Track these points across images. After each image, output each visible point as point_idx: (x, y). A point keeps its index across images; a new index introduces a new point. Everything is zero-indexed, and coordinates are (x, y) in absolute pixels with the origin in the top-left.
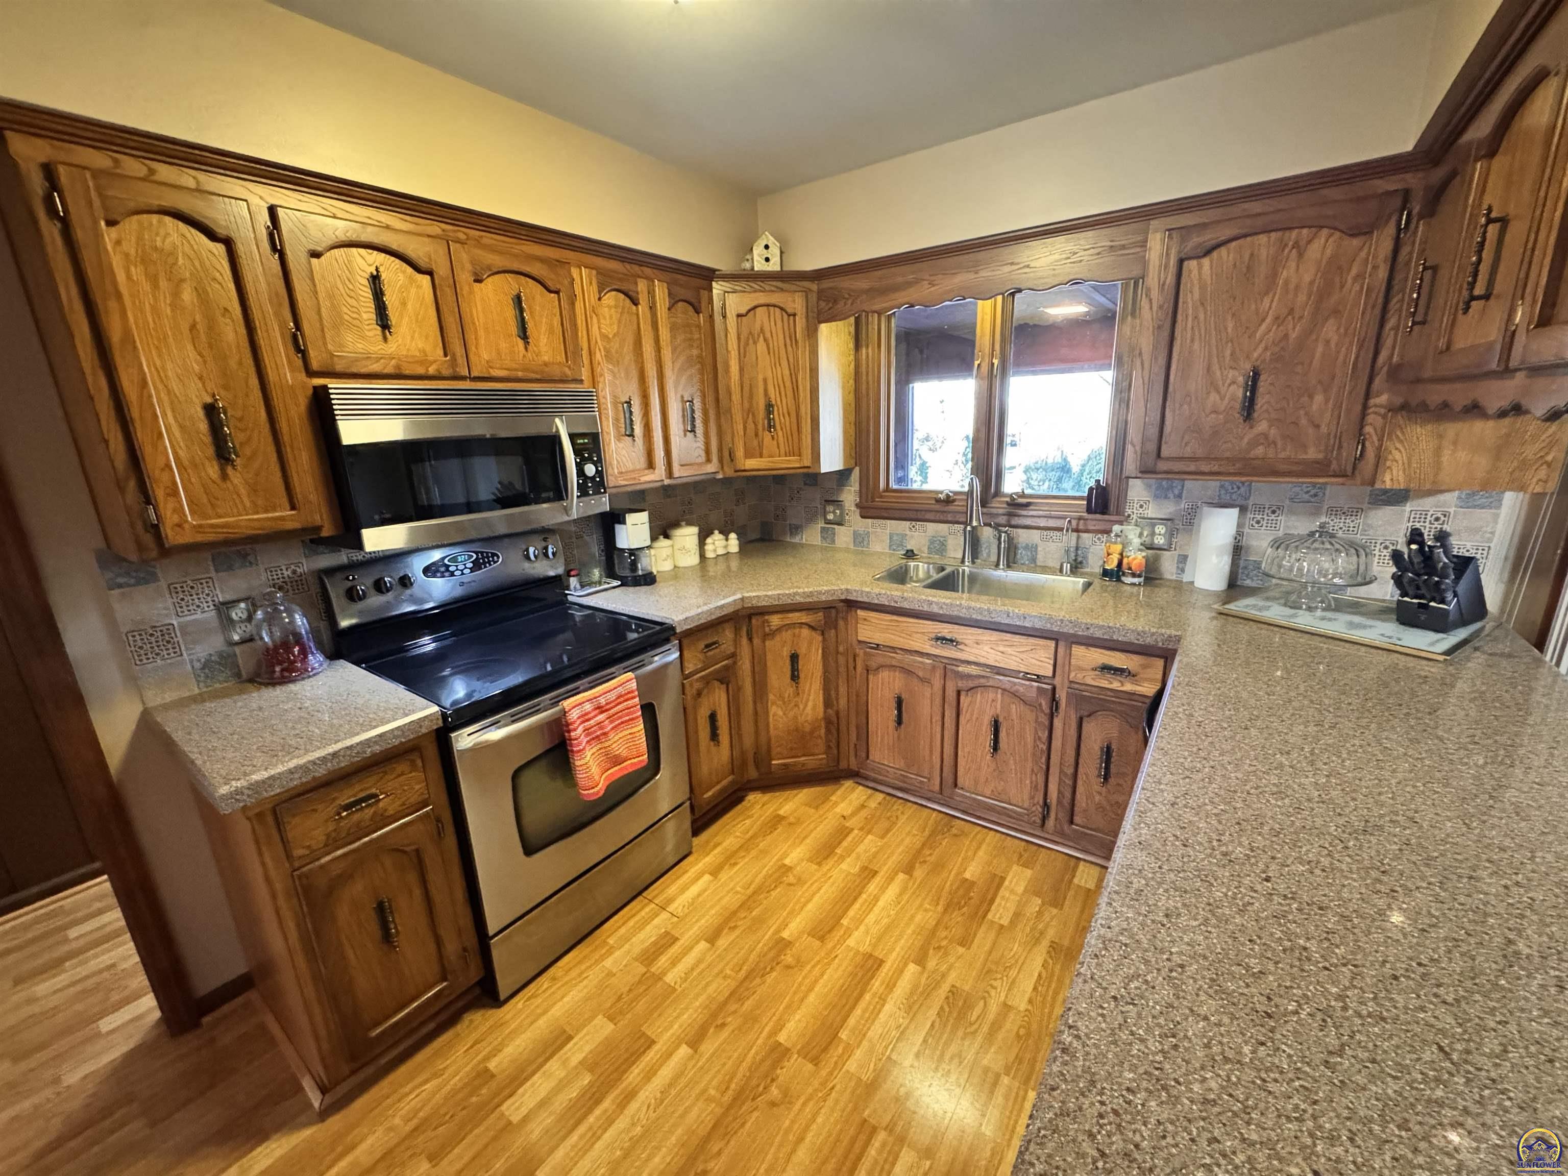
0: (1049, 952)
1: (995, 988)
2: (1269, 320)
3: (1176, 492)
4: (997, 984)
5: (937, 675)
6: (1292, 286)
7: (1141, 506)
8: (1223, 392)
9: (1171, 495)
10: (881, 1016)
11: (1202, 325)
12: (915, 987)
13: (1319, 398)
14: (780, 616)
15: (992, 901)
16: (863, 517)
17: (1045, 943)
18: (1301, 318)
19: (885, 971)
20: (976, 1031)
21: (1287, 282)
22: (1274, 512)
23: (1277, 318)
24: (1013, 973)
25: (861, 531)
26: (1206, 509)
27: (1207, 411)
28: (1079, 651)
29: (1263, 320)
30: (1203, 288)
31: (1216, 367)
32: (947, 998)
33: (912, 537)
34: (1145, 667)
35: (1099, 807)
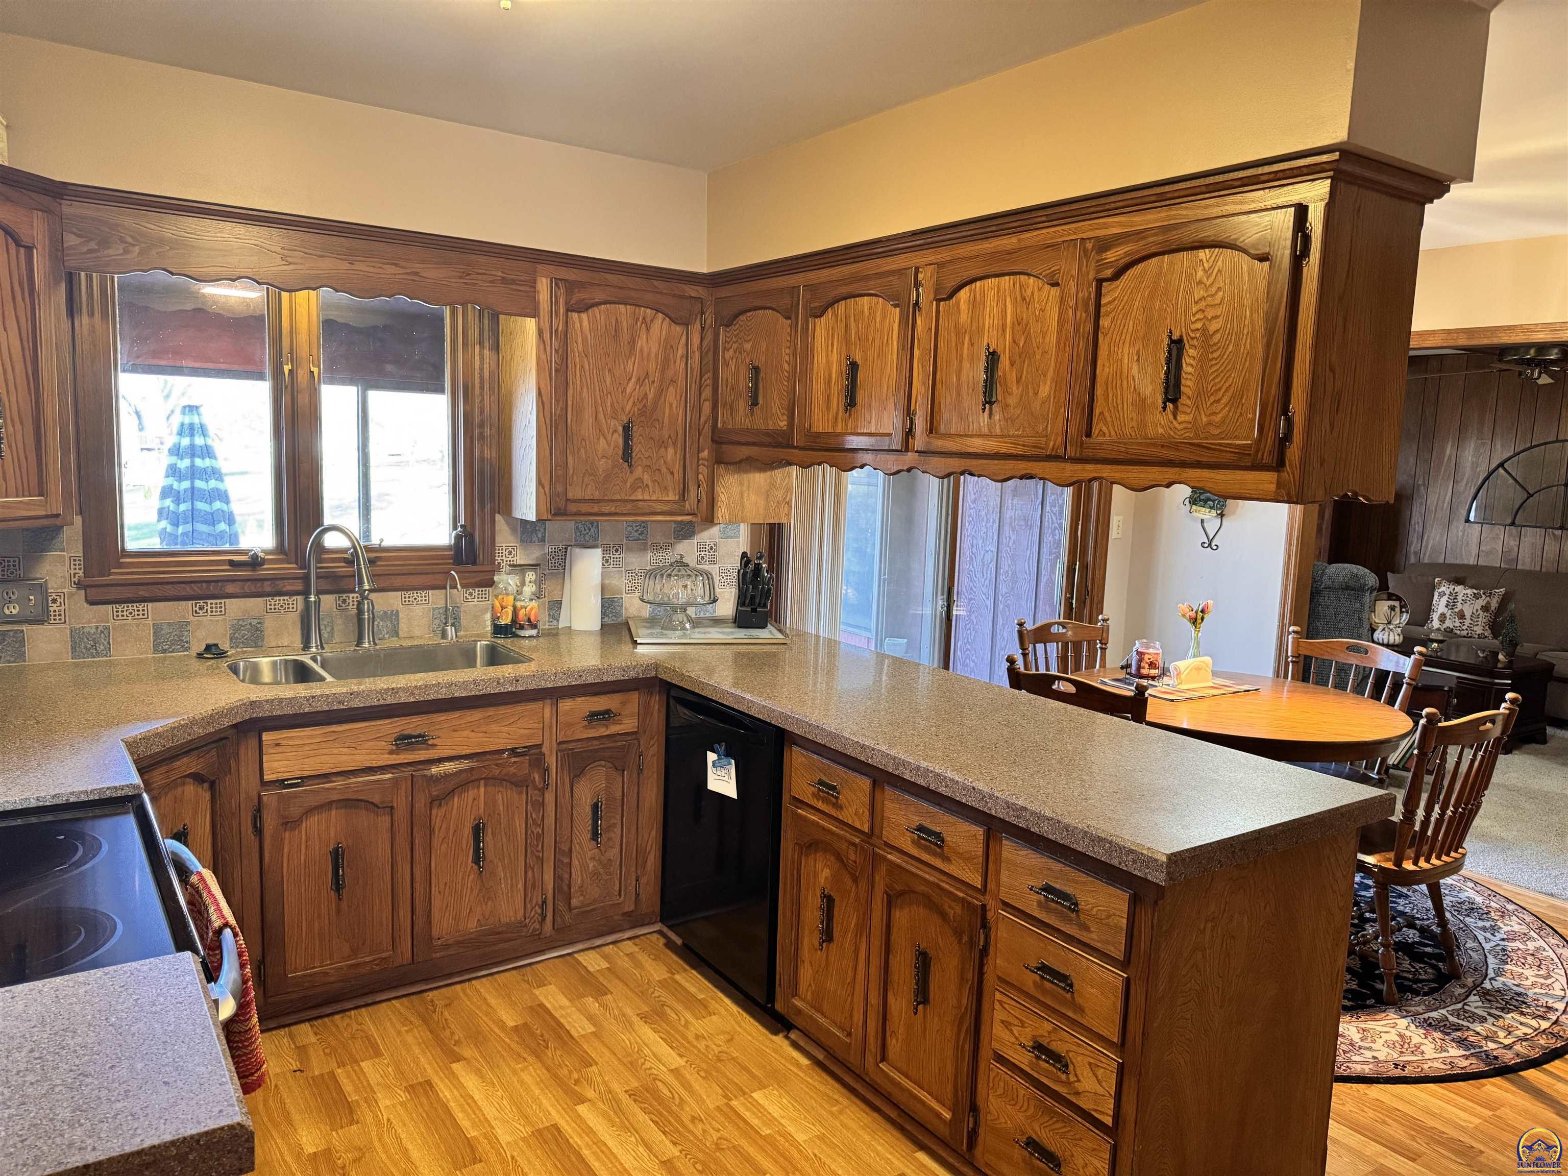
0: (646, 1022)
1: (651, 1068)
2: (634, 379)
3: (540, 535)
4: (648, 1065)
5: (403, 791)
6: (645, 355)
7: (510, 553)
8: (609, 439)
9: (535, 539)
10: (615, 1151)
11: (587, 374)
12: (605, 1115)
13: (671, 451)
14: (163, 769)
15: (561, 1026)
16: (92, 603)
17: (636, 1019)
18: (653, 382)
19: (566, 1127)
20: (680, 1098)
21: (641, 351)
22: (617, 551)
23: (639, 379)
24: (646, 1051)
25: (91, 628)
26: (577, 550)
27: (600, 456)
28: (566, 705)
29: (630, 379)
30: (585, 340)
31: (601, 416)
32: (635, 1101)
33: (200, 624)
34: (623, 704)
35: (595, 874)
